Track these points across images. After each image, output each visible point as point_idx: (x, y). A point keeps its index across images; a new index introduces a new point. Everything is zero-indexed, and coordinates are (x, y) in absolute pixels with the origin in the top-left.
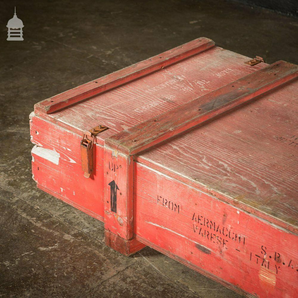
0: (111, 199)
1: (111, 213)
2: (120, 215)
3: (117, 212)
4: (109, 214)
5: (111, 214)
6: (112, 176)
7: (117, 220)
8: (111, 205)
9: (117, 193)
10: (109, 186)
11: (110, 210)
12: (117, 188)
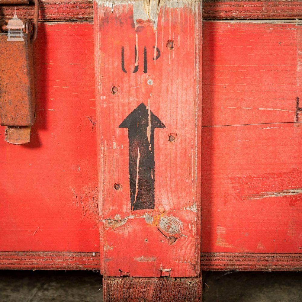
0: (132, 172)
1: (132, 217)
2: (167, 208)
3: (156, 202)
4: (123, 223)
5: (130, 221)
6: (133, 92)
7: (155, 231)
8: (133, 190)
9: (155, 141)
10: (123, 132)
11: (127, 207)
12: (157, 123)
